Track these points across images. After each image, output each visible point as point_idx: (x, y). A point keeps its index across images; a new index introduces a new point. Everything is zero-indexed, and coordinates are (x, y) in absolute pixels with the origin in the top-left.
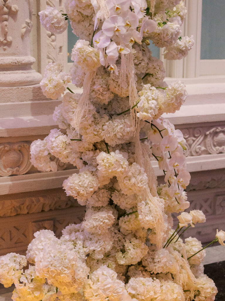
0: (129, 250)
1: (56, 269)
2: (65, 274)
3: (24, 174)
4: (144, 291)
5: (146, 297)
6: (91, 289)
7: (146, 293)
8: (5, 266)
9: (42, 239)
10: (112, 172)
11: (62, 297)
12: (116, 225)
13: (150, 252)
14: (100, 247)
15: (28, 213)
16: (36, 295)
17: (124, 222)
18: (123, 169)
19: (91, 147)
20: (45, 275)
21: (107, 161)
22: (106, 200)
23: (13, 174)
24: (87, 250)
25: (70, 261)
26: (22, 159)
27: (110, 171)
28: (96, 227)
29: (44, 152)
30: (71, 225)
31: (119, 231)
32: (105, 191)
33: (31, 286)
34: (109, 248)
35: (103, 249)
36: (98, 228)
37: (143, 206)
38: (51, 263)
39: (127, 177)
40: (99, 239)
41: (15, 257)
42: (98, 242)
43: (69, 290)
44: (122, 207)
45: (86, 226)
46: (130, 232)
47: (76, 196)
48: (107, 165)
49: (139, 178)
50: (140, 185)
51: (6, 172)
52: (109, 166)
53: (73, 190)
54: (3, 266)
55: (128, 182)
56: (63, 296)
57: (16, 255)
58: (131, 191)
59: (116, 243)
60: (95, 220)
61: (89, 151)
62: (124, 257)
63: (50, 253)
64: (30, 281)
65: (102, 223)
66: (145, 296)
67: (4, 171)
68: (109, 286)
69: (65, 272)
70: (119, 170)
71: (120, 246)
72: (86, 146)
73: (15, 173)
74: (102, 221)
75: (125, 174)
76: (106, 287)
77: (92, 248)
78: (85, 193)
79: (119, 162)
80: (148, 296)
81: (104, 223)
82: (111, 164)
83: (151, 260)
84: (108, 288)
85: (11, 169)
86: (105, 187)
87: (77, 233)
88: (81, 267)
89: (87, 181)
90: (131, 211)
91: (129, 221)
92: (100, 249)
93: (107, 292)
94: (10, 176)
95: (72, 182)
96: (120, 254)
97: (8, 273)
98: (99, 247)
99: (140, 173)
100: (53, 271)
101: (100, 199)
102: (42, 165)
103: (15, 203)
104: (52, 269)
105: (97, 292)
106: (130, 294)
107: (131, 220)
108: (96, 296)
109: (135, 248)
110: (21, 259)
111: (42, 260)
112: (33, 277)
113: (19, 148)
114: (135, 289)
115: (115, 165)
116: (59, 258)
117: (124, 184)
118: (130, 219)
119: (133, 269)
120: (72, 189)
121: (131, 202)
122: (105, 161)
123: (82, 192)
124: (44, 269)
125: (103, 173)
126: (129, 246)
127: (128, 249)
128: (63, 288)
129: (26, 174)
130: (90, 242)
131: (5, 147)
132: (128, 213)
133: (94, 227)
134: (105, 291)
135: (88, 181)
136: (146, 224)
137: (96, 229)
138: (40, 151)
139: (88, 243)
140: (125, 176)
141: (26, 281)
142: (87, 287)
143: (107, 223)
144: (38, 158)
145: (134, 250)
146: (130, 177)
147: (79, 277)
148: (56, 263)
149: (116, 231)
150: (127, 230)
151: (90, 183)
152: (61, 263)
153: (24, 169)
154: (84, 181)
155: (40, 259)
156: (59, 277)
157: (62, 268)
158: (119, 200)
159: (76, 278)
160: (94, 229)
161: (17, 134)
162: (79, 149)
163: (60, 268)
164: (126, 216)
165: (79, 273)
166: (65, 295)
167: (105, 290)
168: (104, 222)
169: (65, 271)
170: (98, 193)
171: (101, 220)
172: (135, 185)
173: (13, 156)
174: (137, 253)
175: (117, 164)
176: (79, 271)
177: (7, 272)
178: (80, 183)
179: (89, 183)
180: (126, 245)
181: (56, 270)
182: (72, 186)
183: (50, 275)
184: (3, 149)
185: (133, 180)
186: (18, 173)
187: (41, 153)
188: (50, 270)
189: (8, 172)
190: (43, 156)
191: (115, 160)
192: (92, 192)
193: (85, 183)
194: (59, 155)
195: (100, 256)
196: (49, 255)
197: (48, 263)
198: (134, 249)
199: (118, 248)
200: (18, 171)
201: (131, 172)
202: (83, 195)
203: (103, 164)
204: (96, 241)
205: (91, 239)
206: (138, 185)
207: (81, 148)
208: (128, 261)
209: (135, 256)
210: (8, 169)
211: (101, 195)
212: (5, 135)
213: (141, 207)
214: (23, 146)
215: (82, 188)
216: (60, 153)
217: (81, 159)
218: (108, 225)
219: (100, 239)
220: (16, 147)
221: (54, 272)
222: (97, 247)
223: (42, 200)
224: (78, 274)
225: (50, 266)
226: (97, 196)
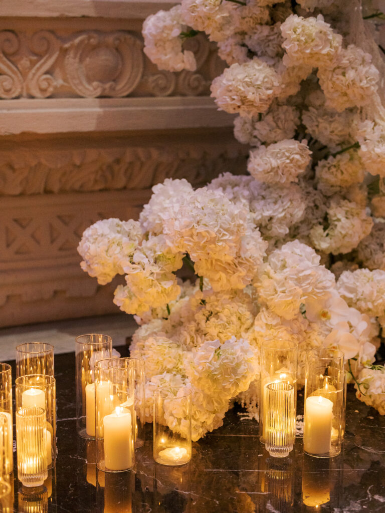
0: (339, 220)
1: (207, 229)
2: (225, 241)
3: (123, 97)
4: (372, 293)
5: (376, 304)
6: (271, 280)
7: (375, 294)
8: (100, 238)
9: (171, 193)
10: (312, 55)
11: (213, 298)
12: (310, 177)
13: (374, 233)
14: (284, 210)
15: (125, 188)
16: (166, 287)
17: (326, 169)
18: (333, 50)
19: (266, 16)
20: (186, 243)
21: (303, 31)
22: (291, 126)
23: (104, 94)
24: (257, 216)
25: (233, 217)
26: (120, 67)
27: (308, 51)
28: (275, 170)
29: (172, 30)
30: (223, 176)
31: (316, 189)
32: (291, 109)
33: (156, 269)
34: (299, 213)
35: (288, 216)
36: (280, 172)
37: (369, 130)
38: (198, 218)
39: (339, 67)
40: (280, 196)
41: (118, 225)
42: (279, 202)
43: (228, 281)
44: (323, 141)
45: (256, 167)
46: (338, 189)
47: (239, 107)
48: (303, 39)
49: (363, 70)
50: (364, 83)
51: (91, 88)
52: (306, 42)
53: (234, 93)
54: (96, 239)
55: (341, 77)
56: (216, 294)
57: (121, 223)
58: (345, 98)
59: (310, 211)
60: (275, 155)
61: (261, 24)
62: (327, 235)
63: (194, 203)
64: (152, 261)
65: (288, 161)
66: (373, 302)
67: (87, 86)
68: (307, 272)
69: (225, 238)
70: (324, 51)
71: (317, 219)
72: (257, 11)
73: (107, 93)
74: (288, 158)
75: (335, 61)
76: (301, 275)
77: (267, 214)
78: (257, 100)
79: (325, 34)
80: (380, 301)
81: (292, 161)
82: (310, 39)
83: (377, 247)
84: (307, 277)
85: (100, 84)
86: (289, 101)
87: (236, 189)
88: (253, 238)
89: (261, 76)
90: (339, 149)
91: (337, 167)
92: (282, 215)
93: (303, 285)
94: (98, 97)
95: (231, 78)
96: (319, 230)
97: (107, 251)
98: (281, 210)
99: (363, 62)
100: (200, 233)
101: (280, 124)
102: (168, 56)
103: (107, 156)
104: (201, 229)
105: (283, 285)
106: (344, 297)
107: (341, 163)
108: (283, 292)
109: (350, 217)
110: (132, 227)
111: (179, 216)
112: (159, 253)
113: (117, 42)
114: (352, 290)
115: (317, 39)
116: (213, 210)
117: (334, 83)
118: (339, 161)
119: (339, 268)
120: (231, 91)
121: (340, 129)
122: (299, 31)
123: (250, 96)
124: (183, 231)
125: (294, 55)
126: (337, 212)
127: (334, 219)
128: (217, 277)
129: (128, 96)
130: (262, 202)
131: (89, 38)
132: (334, 152)
133: (271, 171)
134: (300, 283)
135: (263, 75)
136: (374, 162)
137: (276, 173)
138: (165, 27)
139: (259, 205)
140: (335, 65)
141: (146, 261)
142: (264, 278)
143: (298, 160)
144: (160, 42)
145: (347, 220)
146: (345, 68)
147: (248, 255)
148: (206, 220)
149: (311, 189)
150: (332, 186)
151: (266, 80)
152: (216, 221)
153: (124, 85)
154: (255, 75)
155: (173, 215)
156: (213, 246)
157: (219, 230)
158: (317, 126)
159: (243, 256)
160: (272, 173)
161: (113, 14)
162: (241, 23)
163: (216, 229)
164: (331, 158)
165: (248, 247)
166: (219, 293)
167: (299, 281)
168: (293, 158)
169: (224, 235)
170: (275, 114)
171: (287, 154)
172: (354, 84)
173: (104, 58)
174: (353, 226)
175: (321, 38)
176: (248, 244)
177: (106, 249)
178: (247, 79)
179: (264, 78)
180: (331, 212)
181: (208, 232)
182: (230, 86)
183: (195, 243)
184: (86, 42)
185: (351, 74)
186: (112, 94)
187: (166, 31)
188: (195, 233)
189: (95, 89)
190: (170, 38)
191: (317, 30)
192: (269, 99)
193: (257, 80)
194: (207, 22)
195: (284, 230)
196: (192, 206)
197: (192, 219)
198: (347, 218)
199: (315, 222)
200: (112, 89)
201: (346, 58)
202: (252, 104)
203: (295, 36)
204: (274, 200)
205: (264, 198)
206: (362, 84)
207: (246, 20)
208: (335, 242)
209: (350, 232)
210: (95, 84)
211: (282, 116)
212: (92, 13)
213: (365, 131)
214: (123, 40)
215: (251, 89)
216: (209, 19)
217: (243, 45)
218: (299, 167)
219: (282, 195)
220: (110, 39)
221: (204, 237)
222: (277, 210)
223: (155, 153)
224: (247, 250)
225: (195, 225)
226: (274, 118)
